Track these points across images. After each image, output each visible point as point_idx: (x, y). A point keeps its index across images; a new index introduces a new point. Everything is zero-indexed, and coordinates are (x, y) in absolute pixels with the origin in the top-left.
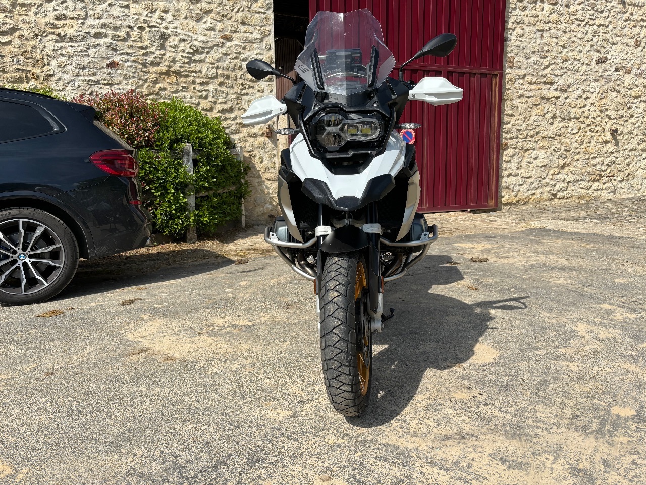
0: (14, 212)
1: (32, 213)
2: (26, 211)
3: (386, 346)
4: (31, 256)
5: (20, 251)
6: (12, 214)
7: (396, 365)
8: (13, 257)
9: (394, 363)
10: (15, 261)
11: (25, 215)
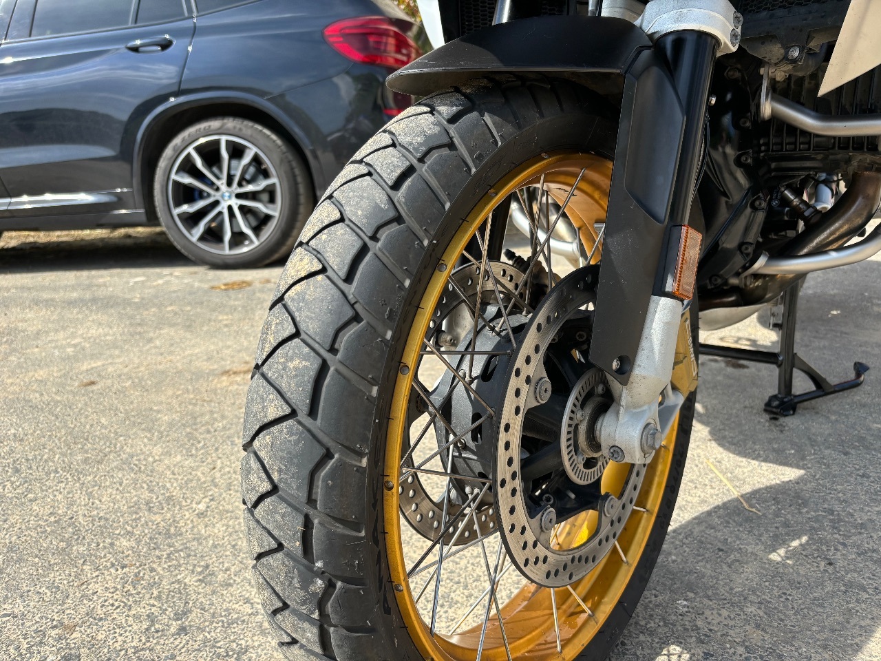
0: (215, 124)
1: (238, 126)
2: (230, 123)
3: (790, 474)
4: (239, 196)
5: (224, 188)
6: (212, 127)
7: (792, 554)
8: (215, 196)
9: (784, 543)
10: (216, 203)
11: (228, 129)
